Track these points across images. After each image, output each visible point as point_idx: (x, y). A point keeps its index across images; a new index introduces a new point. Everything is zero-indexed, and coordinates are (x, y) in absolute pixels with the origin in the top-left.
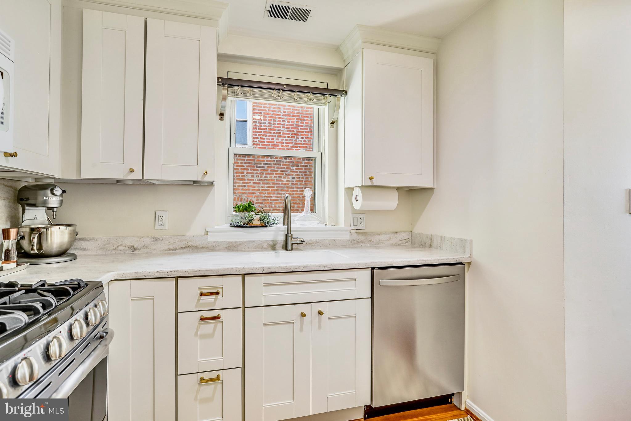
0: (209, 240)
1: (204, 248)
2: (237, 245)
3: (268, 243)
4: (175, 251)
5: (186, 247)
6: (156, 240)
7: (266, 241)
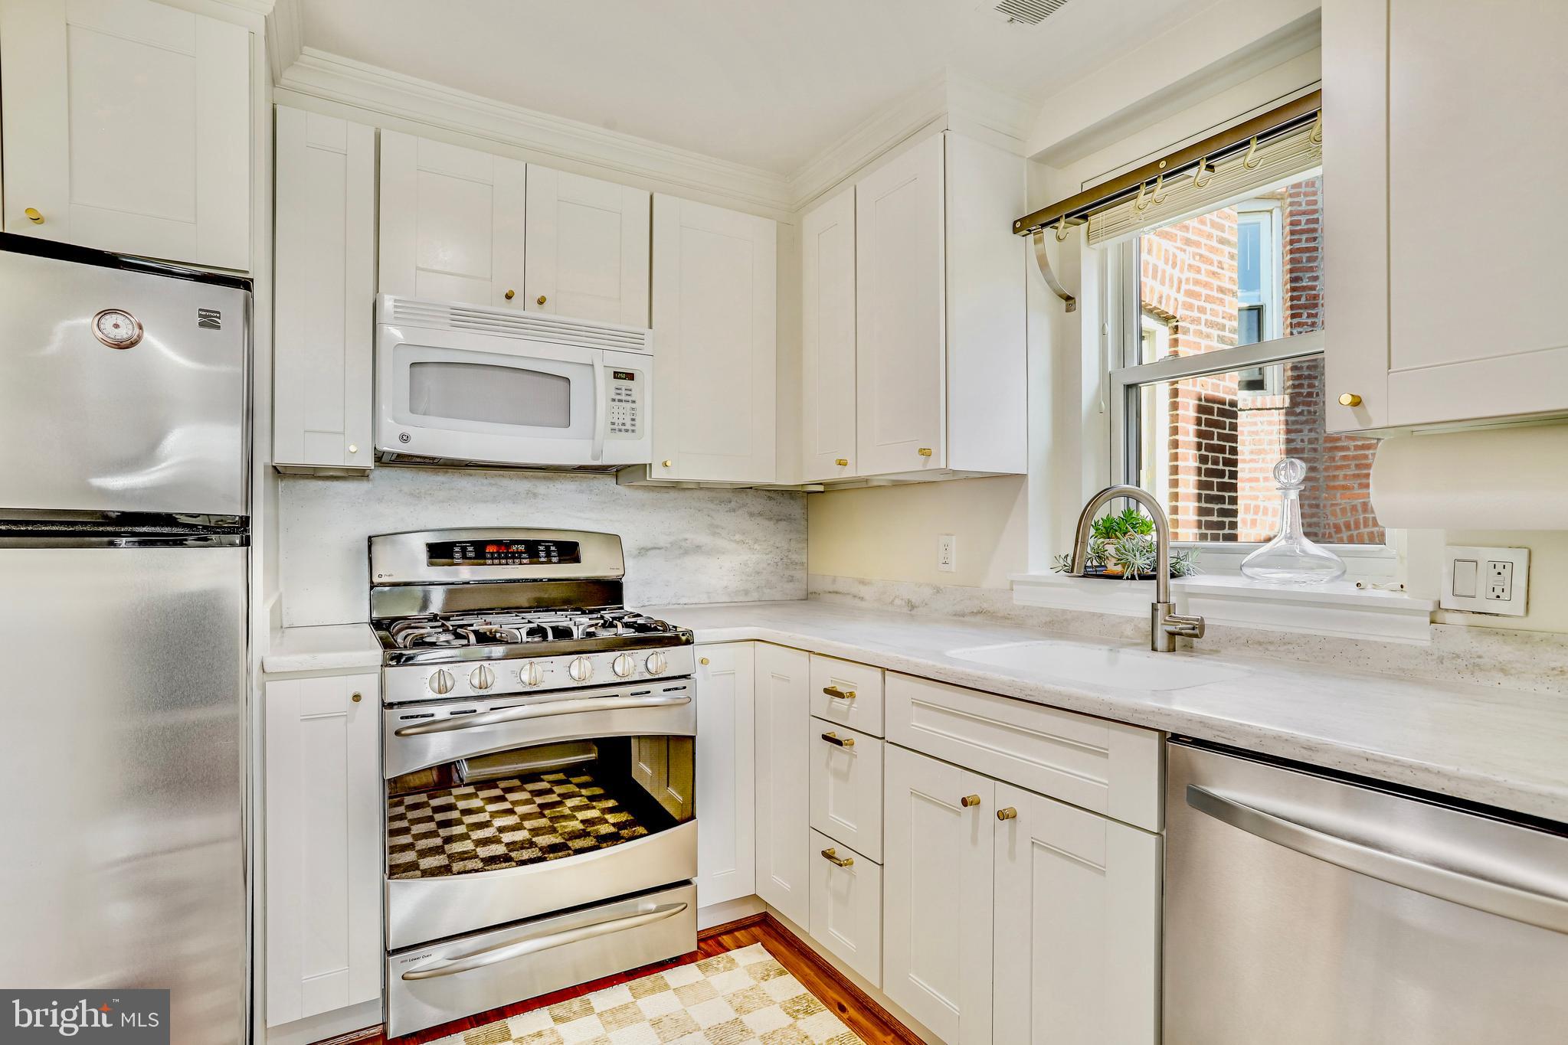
0: (1015, 602)
1: (1006, 618)
2: (1066, 620)
3: (1135, 626)
4: (962, 618)
5: (979, 612)
6: (938, 592)
7: (1130, 620)
